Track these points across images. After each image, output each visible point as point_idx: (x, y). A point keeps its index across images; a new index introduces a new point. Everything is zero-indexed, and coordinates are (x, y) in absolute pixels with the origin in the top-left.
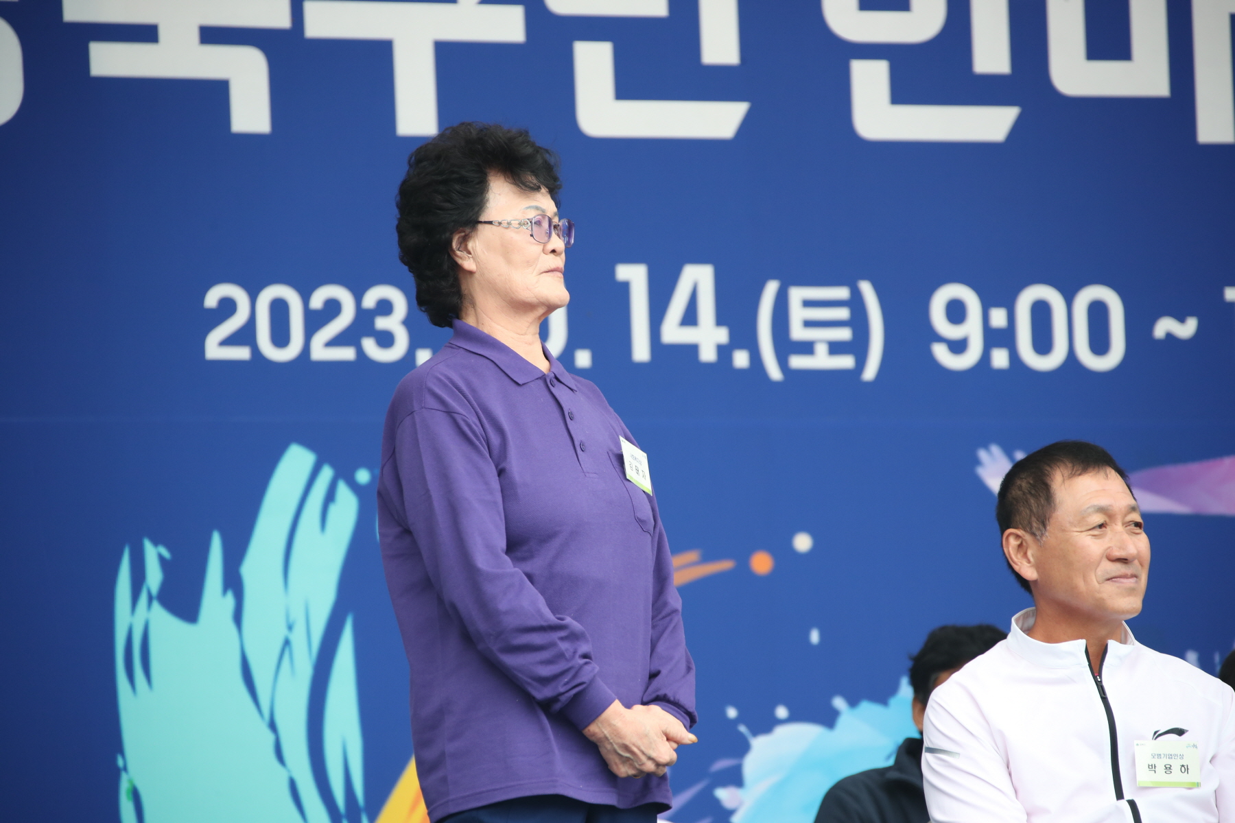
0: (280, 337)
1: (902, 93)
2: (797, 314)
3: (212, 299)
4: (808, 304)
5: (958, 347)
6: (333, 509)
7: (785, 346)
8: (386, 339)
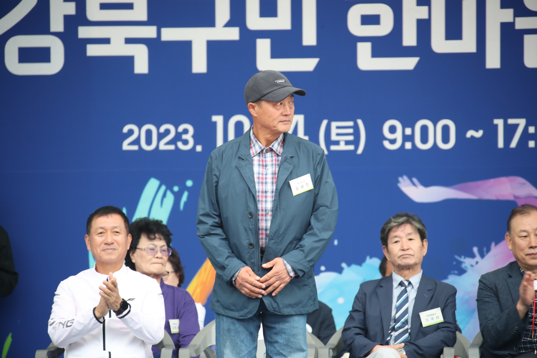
0: (149, 142)
1: (375, 54)
2: (334, 131)
3: (125, 129)
4: (338, 127)
5: (393, 142)
6: (165, 200)
7: (329, 142)
8: (186, 142)
